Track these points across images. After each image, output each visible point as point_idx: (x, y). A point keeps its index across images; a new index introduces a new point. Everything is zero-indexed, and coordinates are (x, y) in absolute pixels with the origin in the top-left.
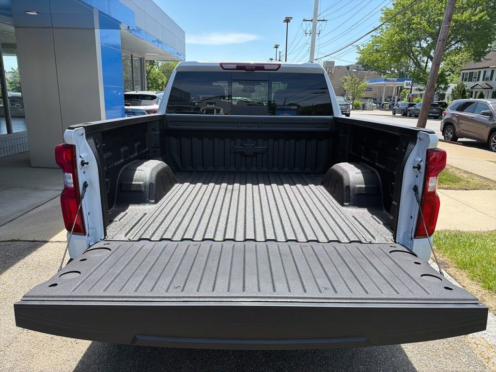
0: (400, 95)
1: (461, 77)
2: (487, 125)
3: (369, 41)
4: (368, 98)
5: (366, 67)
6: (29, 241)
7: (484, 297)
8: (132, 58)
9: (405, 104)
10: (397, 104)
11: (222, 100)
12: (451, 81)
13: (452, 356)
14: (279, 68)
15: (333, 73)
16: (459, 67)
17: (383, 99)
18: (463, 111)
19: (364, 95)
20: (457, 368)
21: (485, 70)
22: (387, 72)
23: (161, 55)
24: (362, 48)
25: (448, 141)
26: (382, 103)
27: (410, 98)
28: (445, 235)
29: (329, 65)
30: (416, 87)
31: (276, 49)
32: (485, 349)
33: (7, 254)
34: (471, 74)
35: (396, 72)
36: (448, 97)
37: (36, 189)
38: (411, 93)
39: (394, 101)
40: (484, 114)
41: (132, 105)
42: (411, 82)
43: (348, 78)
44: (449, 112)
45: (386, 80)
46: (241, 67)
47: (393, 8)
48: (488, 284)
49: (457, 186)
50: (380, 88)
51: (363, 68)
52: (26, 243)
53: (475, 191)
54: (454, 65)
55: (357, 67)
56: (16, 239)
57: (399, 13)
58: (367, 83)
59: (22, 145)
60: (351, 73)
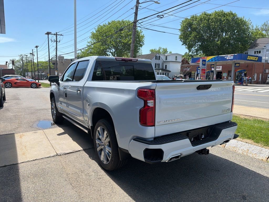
15: (64, 62)
29: (61, 58)
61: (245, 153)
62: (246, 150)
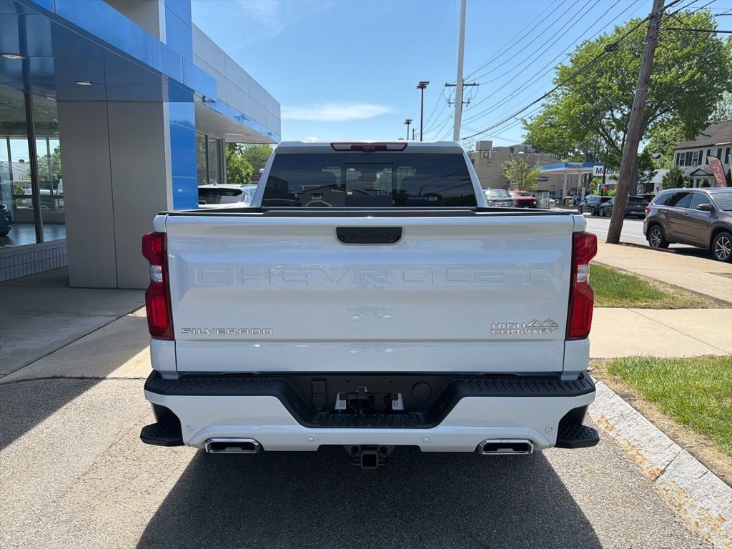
0: (589, 187)
1: (675, 160)
2: (708, 224)
3: (540, 112)
4: (542, 191)
5: (538, 149)
6: (76, 378)
7: (677, 433)
8: (206, 140)
9: (595, 199)
10: (586, 199)
11: (332, 190)
12: (663, 166)
13: (633, 504)
14: (405, 147)
15: (490, 157)
16: (673, 145)
17: (565, 192)
18: (674, 205)
19: (535, 187)
20: (639, 517)
21: (709, 148)
22: (569, 154)
23: (247, 135)
24: (529, 122)
25: (656, 247)
26: (563, 198)
27: (602, 190)
28: (633, 362)
29: (484, 146)
30: (610, 175)
31: (407, 125)
32: (675, 495)
33: (49, 393)
34: (689, 155)
35: (582, 153)
36: (658, 188)
37: (79, 315)
38: (604, 182)
39: (580, 195)
40: (703, 208)
41: (208, 203)
42: (602, 167)
43: (513, 163)
44: (654, 207)
45: (566, 165)
46: (357, 147)
47: (570, 65)
48: (684, 417)
49: (659, 303)
50: (559, 177)
51: (534, 150)
52: (72, 380)
53: (684, 310)
54: (665, 143)
55: (525, 147)
56: (59, 375)
57: (579, 73)
58: (541, 170)
59: (55, 259)
60: (516, 157)
61: (705, 529)
62: (716, 515)
